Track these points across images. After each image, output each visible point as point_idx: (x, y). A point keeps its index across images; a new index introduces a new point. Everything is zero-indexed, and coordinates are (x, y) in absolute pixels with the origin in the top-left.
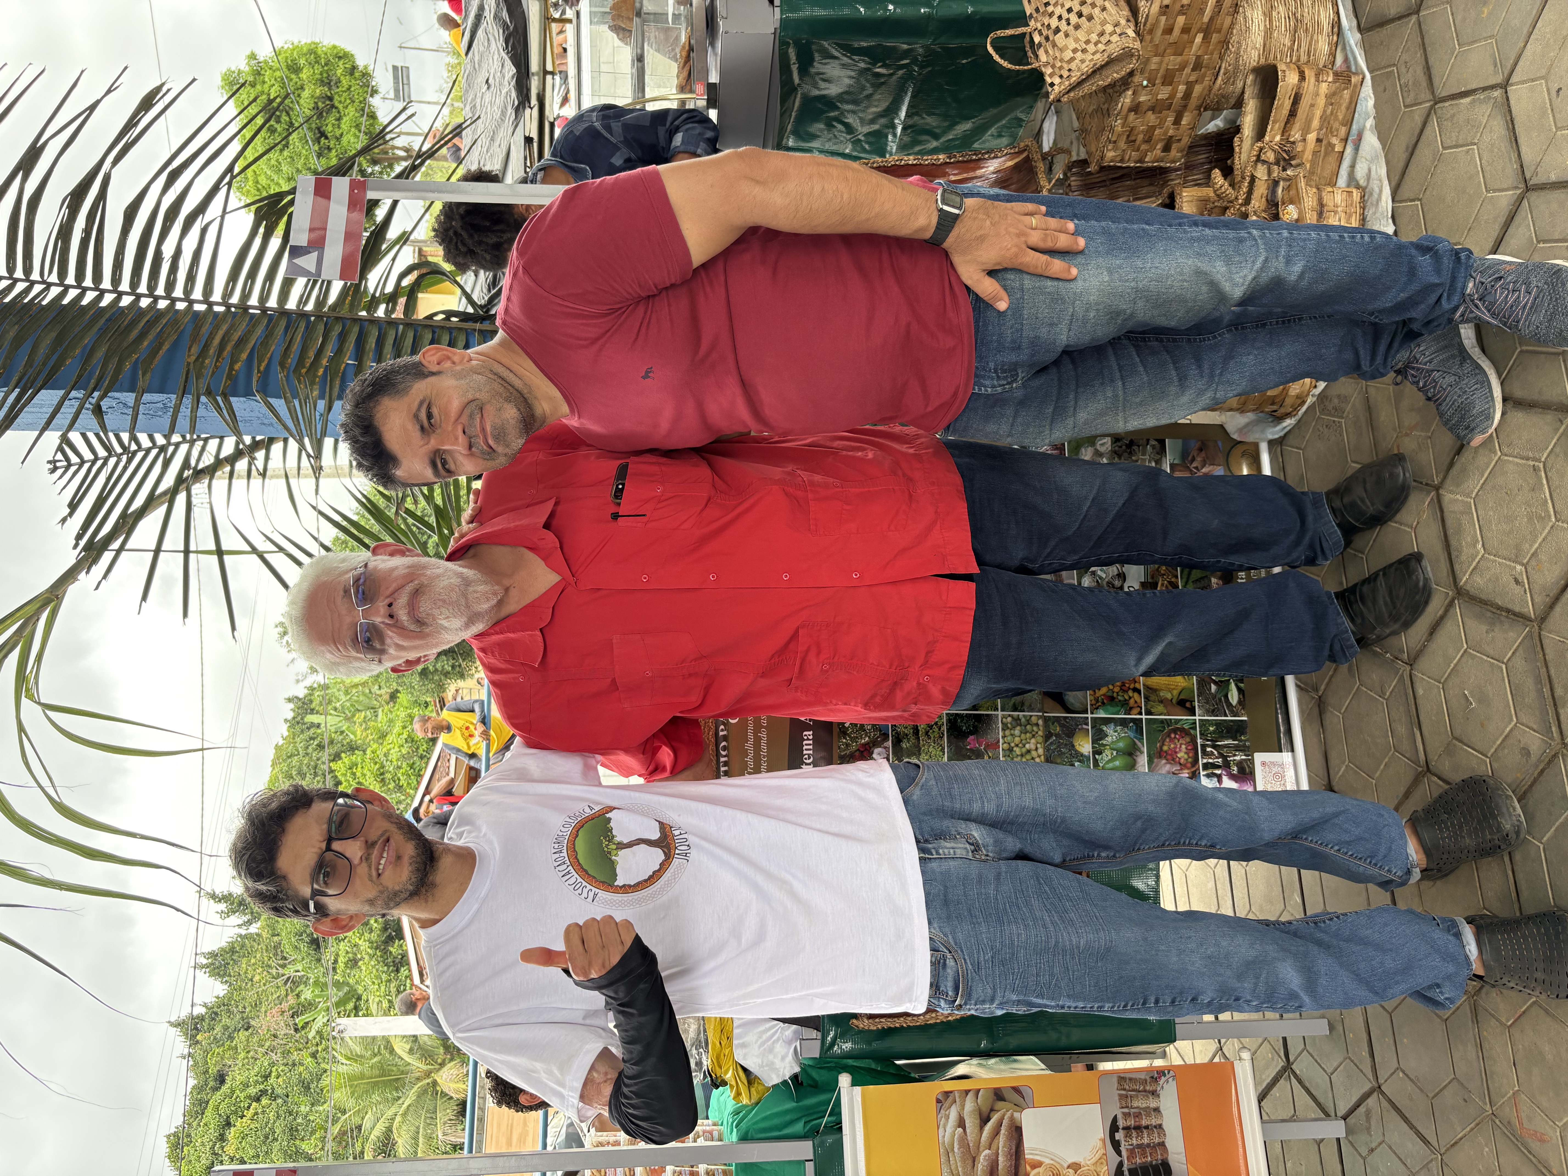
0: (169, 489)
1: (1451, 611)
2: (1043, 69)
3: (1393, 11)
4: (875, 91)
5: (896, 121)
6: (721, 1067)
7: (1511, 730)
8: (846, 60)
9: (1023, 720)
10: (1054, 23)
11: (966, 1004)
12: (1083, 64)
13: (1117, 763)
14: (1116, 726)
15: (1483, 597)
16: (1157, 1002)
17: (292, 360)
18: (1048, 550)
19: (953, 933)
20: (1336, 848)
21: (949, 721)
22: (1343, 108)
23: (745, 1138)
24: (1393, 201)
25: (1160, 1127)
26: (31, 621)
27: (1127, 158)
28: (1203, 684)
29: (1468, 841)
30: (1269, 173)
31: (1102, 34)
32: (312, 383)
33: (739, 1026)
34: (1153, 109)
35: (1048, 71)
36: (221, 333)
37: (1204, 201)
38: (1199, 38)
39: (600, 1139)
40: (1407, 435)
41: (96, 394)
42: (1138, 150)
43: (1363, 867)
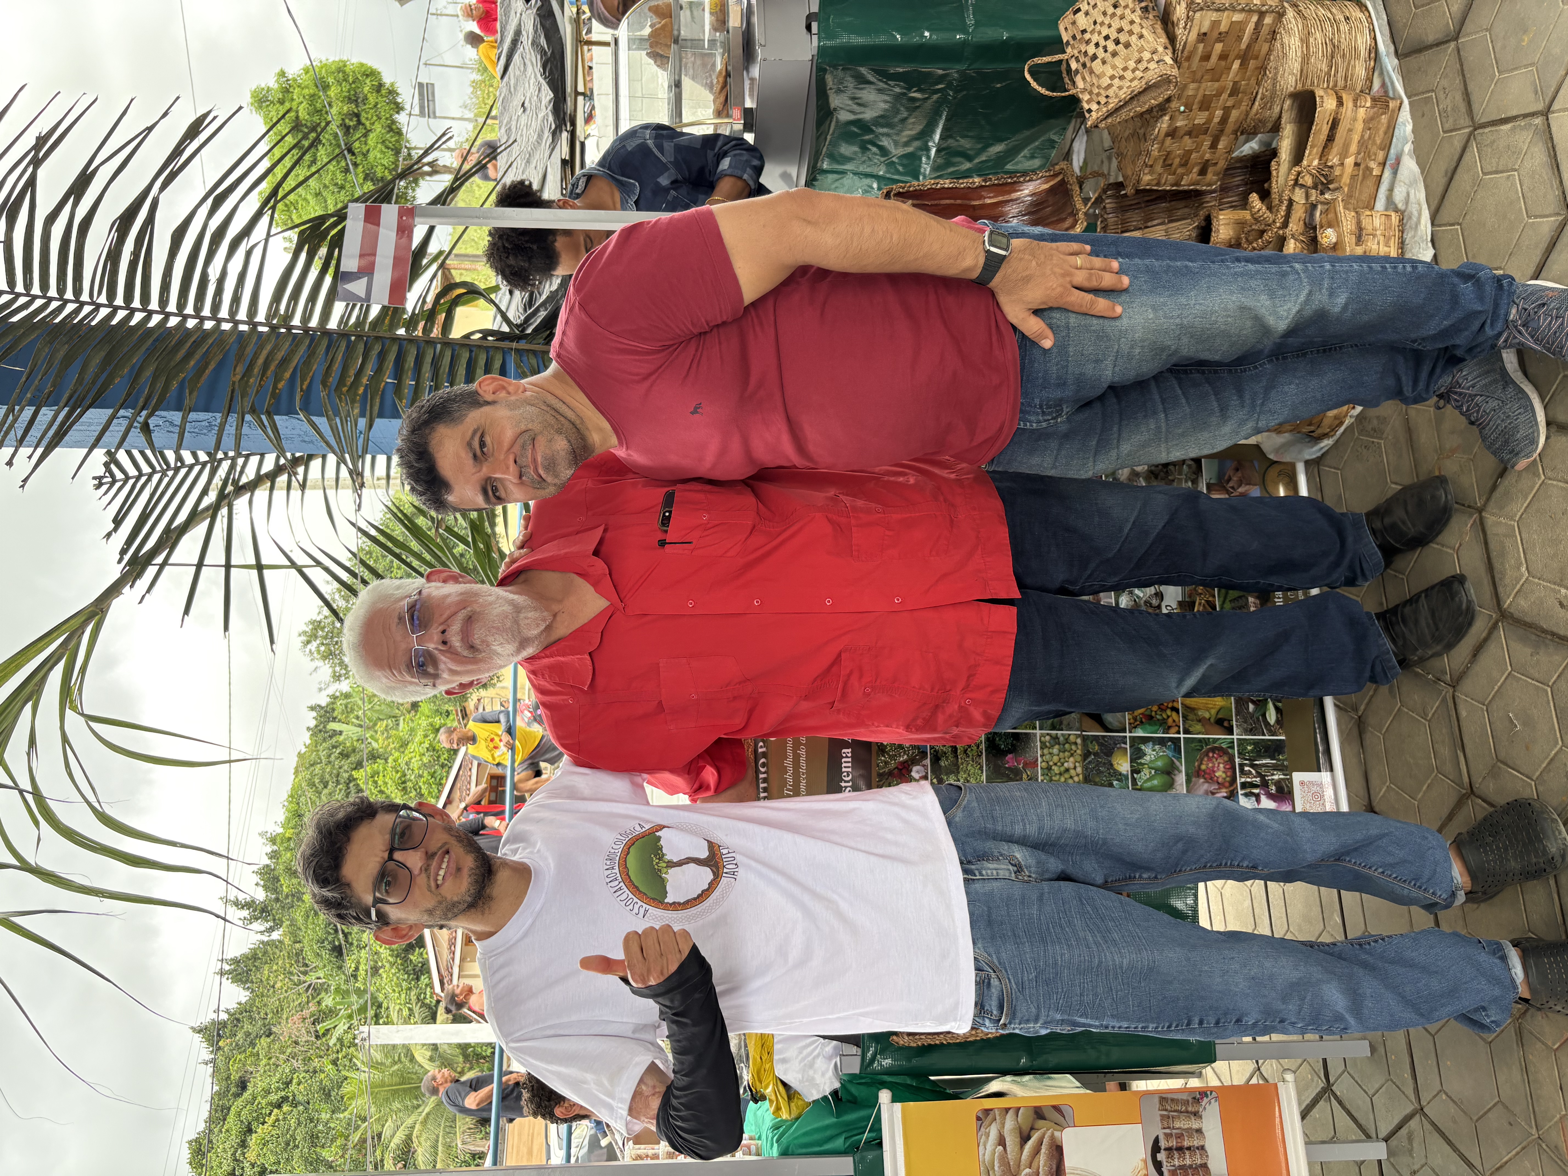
0: (211, 505)
1: (1495, 633)
2: (1081, 96)
3: (1431, 38)
4: (910, 115)
5: (930, 144)
6: (761, 1082)
7: (1556, 754)
8: (882, 85)
9: (1061, 739)
10: (1091, 50)
11: (1010, 1023)
12: (1121, 91)
13: (1155, 782)
14: (1154, 745)
15: (1528, 619)
16: (1201, 1023)
17: (333, 380)
18: (1089, 572)
19: (998, 953)
20: (1380, 870)
21: (988, 739)
22: (1381, 133)
23: (785, 1153)
24: (1433, 224)
25: (1202, 1148)
26: (75, 634)
27: (1163, 181)
28: (1241, 703)
29: (1513, 864)
30: (1307, 196)
31: (1139, 61)
32: (353, 401)
33: (779, 1042)
34: (1189, 133)
35: (1085, 97)
36: (265, 353)
37: (1241, 224)
38: (1236, 65)
39: (639, 1152)
40: (1448, 457)
41: (144, 413)
42: (1174, 174)
43: (1408, 890)
